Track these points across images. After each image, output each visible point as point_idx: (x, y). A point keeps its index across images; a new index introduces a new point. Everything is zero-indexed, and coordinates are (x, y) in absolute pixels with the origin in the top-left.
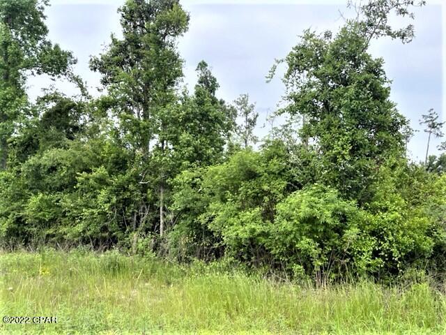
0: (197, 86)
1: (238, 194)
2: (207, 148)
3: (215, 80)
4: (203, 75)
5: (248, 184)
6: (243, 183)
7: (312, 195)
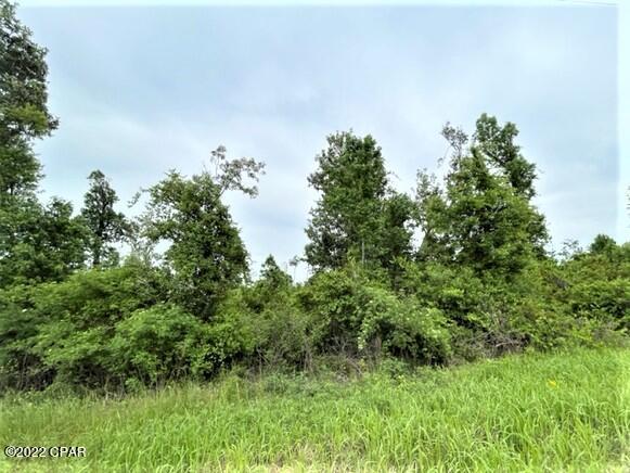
0: (89, 195)
1: (81, 314)
2: (57, 263)
3: (113, 192)
4: (97, 185)
5: (94, 302)
6: (88, 302)
7: (157, 312)
